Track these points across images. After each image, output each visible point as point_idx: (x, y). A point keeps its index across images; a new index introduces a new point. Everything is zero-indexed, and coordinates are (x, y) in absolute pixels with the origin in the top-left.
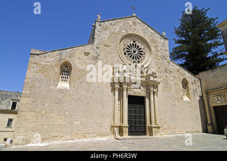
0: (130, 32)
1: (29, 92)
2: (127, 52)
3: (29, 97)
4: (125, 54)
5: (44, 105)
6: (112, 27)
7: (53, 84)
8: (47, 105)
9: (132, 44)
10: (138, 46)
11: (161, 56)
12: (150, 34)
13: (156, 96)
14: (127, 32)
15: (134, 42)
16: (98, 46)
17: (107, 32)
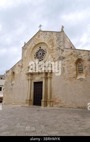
4: (35, 58)
6: (28, 46)
10: (42, 49)
14: (35, 44)
15: (40, 47)
17: (26, 50)
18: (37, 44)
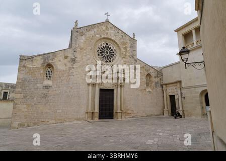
0: (103, 37)
1: (20, 90)
2: (100, 53)
3: (21, 93)
4: (98, 55)
5: (33, 99)
6: (87, 33)
7: (39, 82)
8: (35, 99)
9: (104, 46)
10: (110, 48)
11: (129, 56)
12: (120, 36)
13: (122, 89)
14: (101, 36)
15: (107, 44)
16: (75, 50)
17: (83, 37)
18: (104, 38)
